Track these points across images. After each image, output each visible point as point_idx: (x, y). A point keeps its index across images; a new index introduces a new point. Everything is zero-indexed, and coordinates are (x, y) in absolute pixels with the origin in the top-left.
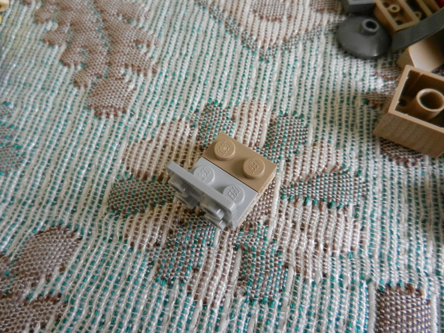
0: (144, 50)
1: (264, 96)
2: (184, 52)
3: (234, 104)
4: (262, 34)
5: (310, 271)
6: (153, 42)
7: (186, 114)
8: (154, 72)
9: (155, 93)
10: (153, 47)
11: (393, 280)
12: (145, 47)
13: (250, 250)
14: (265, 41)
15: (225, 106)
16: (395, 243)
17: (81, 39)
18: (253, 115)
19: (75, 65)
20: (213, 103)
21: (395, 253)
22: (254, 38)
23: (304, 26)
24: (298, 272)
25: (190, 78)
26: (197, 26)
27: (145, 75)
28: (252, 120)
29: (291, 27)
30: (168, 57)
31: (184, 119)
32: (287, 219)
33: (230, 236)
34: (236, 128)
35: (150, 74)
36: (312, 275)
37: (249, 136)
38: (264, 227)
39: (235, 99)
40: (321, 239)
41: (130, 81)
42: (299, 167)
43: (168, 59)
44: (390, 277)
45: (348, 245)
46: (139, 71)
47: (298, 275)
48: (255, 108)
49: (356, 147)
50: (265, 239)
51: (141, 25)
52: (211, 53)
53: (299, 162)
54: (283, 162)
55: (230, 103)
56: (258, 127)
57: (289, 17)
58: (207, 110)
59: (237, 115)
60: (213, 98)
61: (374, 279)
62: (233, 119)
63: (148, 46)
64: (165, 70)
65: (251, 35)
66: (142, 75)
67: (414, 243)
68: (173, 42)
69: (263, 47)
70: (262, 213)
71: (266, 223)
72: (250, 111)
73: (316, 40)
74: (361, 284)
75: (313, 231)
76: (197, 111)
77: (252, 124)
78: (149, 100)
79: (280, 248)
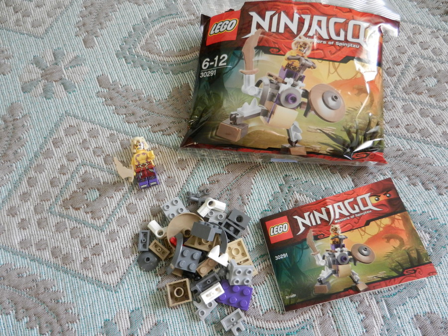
0: (70, 312)
1: (123, 307)
2: (86, 305)
3: (113, 317)
4: (111, 282)
6: (72, 307)
7: (98, 331)
8: (79, 320)
9: (83, 328)
10: (73, 309)
12: (70, 310)
14: (113, 284)
15: (110, 319)
17: (43, 320)
18: (122, 318)
19: (48, 332)
20: (106, 321)
22: (109, 284)
23: (125, 268)
25: (93, 314)
26: (85, 291)
27: (76, 323)
28: (122, 320)
29: (120, 272)
30: (81, 310)
31: (99, 333)
34: (118, 326)
35: (77, 321)
37: (124, 327)
39: (113, 314)
41: (72, 328)
42: (144, 330)
43: (81, 312)
46: (73, 322)
48: (121, 314)
49: (160, 311)
51: (63, 301)
52: (96, 300)
53: (144, 328)
54: (139, 330)
55: (112, 317)
56: (125, 321)
57: (118, 267)
58: (105, 325)
59: (116, 321)
60: (105, 318)
62: (116, 323)
63: (71, 309)
64: (82, 316)
65: (107, 284)
66: (75, 323)
68: (80, 303)
69: (114, 287)
72: (120, 317)
73: (132, 272)
76: (102, 327)
77: (123, 321)
78: (83, 332)
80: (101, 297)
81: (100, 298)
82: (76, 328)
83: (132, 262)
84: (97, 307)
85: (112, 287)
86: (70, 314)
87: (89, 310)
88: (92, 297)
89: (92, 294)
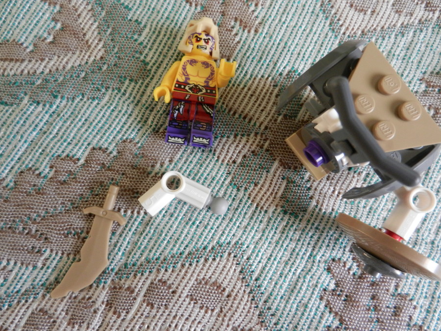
80: (314, 30)
81: (311, 30)
82: (243, 39)
83: (399, 25)
84: (297, 38)
85: (342, 32)
86: (250, 10)
87: (282, 31)
88: (302, 17)
89: (305, 12)
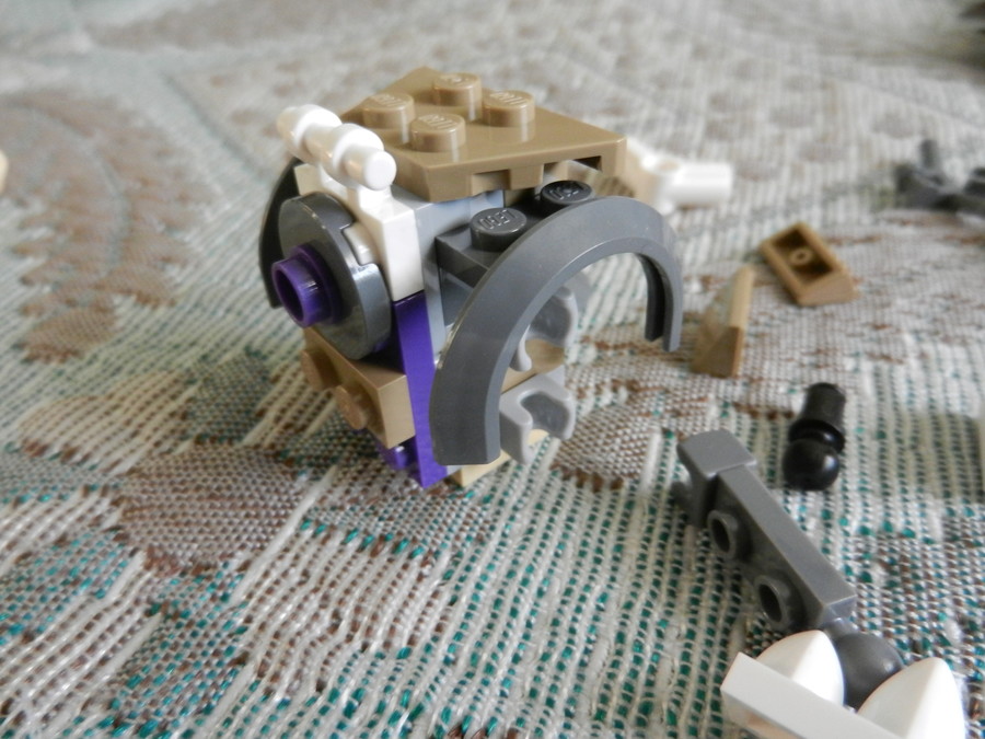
5: (287, 676)
8: (172, 305)
11: (476, 716)
13: (177, 615)
16: (516, 637)
21: (506, 659)
24: (261, 674)
27: (154, 308)
32: (293, 565)
33: (149, 582)
35: (163, 307)
36: (291, 685)
38: (236, 574)
40: (347, 613)
44: (472, 708)
45: (405, 630)
47: (257, 682)
50: (225, 598)
61: (428, 709)
66: (147, 308)
67: (561, 642)
70: (243, 547)
71: (245, 566)
74: (396, 717)
75: (336, 593)
79: (249, 620)
